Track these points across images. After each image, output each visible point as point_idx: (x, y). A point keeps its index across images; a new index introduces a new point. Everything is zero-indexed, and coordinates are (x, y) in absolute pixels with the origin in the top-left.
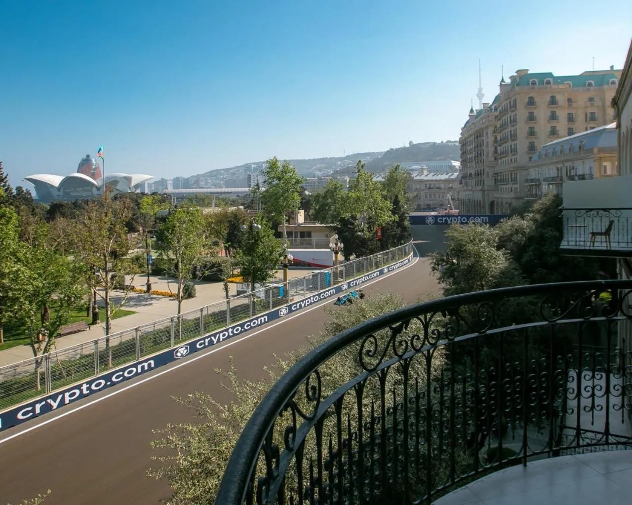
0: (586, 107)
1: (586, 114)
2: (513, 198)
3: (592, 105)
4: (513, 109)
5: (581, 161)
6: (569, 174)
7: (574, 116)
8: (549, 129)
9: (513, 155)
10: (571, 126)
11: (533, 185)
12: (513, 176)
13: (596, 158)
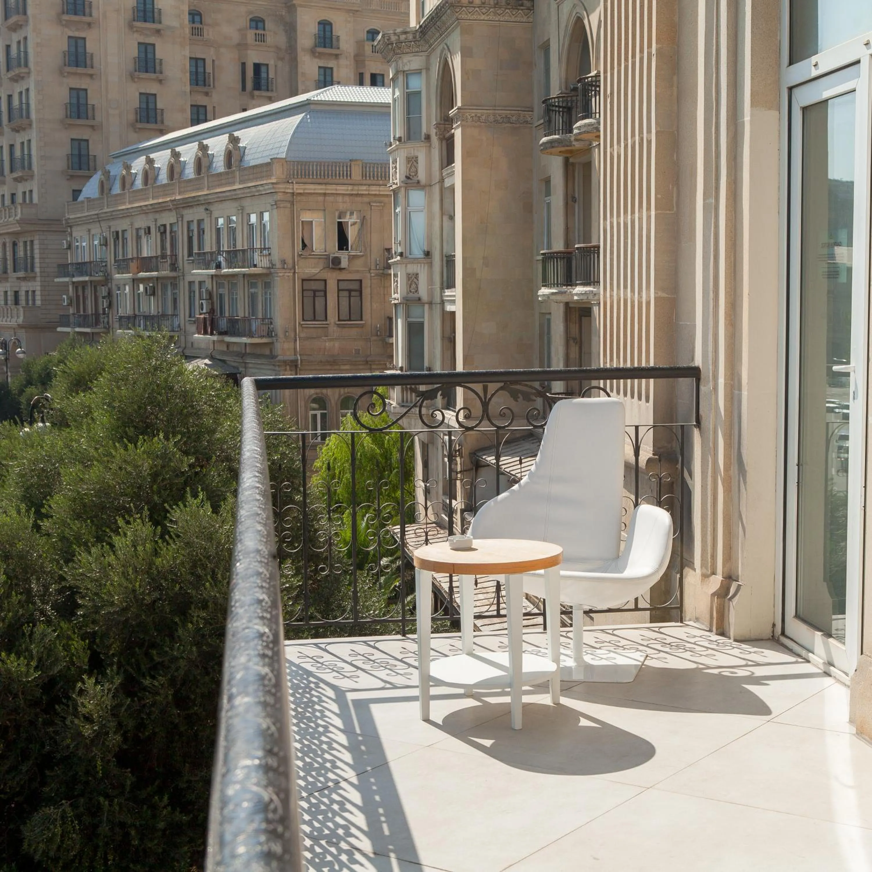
0: (242, 46)
1: (244, 64)
2: (20, 327)
3: (261, 38)
4: (13, 19)
5: (235, 204)
6: (195, 250)
7: (209, 69)
8: (135, 103)
9: (17, 180)
10: (202, 100)
11: (84, 284)
12: (21, 253)
13: (279, 197)
